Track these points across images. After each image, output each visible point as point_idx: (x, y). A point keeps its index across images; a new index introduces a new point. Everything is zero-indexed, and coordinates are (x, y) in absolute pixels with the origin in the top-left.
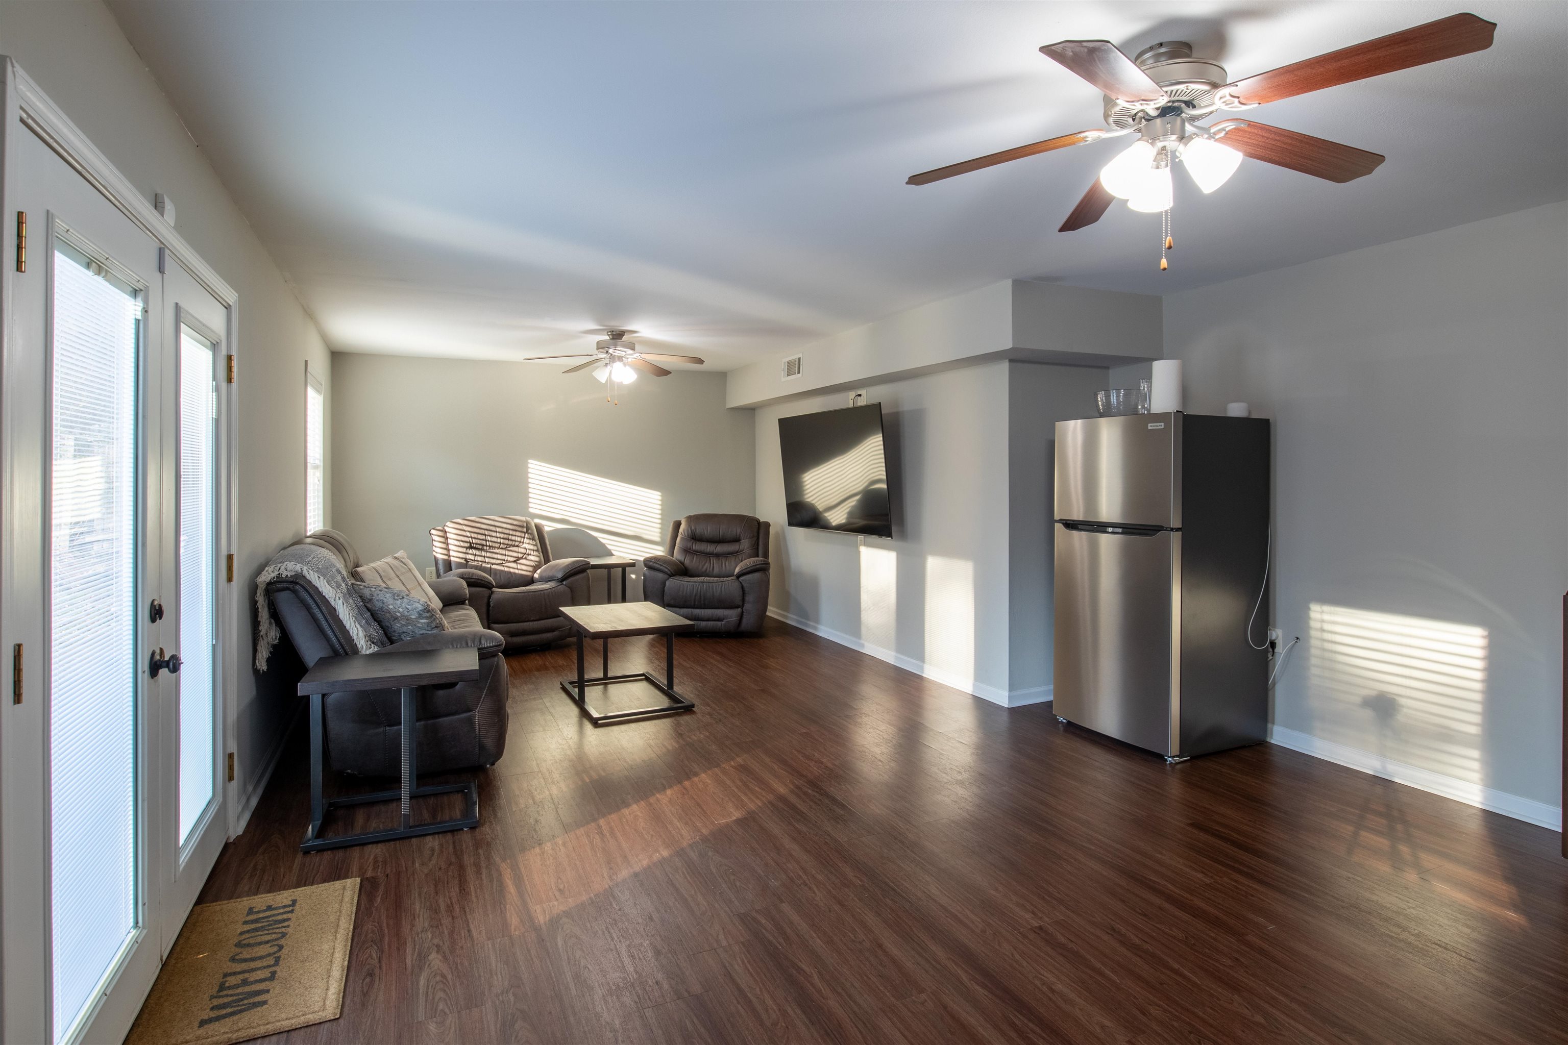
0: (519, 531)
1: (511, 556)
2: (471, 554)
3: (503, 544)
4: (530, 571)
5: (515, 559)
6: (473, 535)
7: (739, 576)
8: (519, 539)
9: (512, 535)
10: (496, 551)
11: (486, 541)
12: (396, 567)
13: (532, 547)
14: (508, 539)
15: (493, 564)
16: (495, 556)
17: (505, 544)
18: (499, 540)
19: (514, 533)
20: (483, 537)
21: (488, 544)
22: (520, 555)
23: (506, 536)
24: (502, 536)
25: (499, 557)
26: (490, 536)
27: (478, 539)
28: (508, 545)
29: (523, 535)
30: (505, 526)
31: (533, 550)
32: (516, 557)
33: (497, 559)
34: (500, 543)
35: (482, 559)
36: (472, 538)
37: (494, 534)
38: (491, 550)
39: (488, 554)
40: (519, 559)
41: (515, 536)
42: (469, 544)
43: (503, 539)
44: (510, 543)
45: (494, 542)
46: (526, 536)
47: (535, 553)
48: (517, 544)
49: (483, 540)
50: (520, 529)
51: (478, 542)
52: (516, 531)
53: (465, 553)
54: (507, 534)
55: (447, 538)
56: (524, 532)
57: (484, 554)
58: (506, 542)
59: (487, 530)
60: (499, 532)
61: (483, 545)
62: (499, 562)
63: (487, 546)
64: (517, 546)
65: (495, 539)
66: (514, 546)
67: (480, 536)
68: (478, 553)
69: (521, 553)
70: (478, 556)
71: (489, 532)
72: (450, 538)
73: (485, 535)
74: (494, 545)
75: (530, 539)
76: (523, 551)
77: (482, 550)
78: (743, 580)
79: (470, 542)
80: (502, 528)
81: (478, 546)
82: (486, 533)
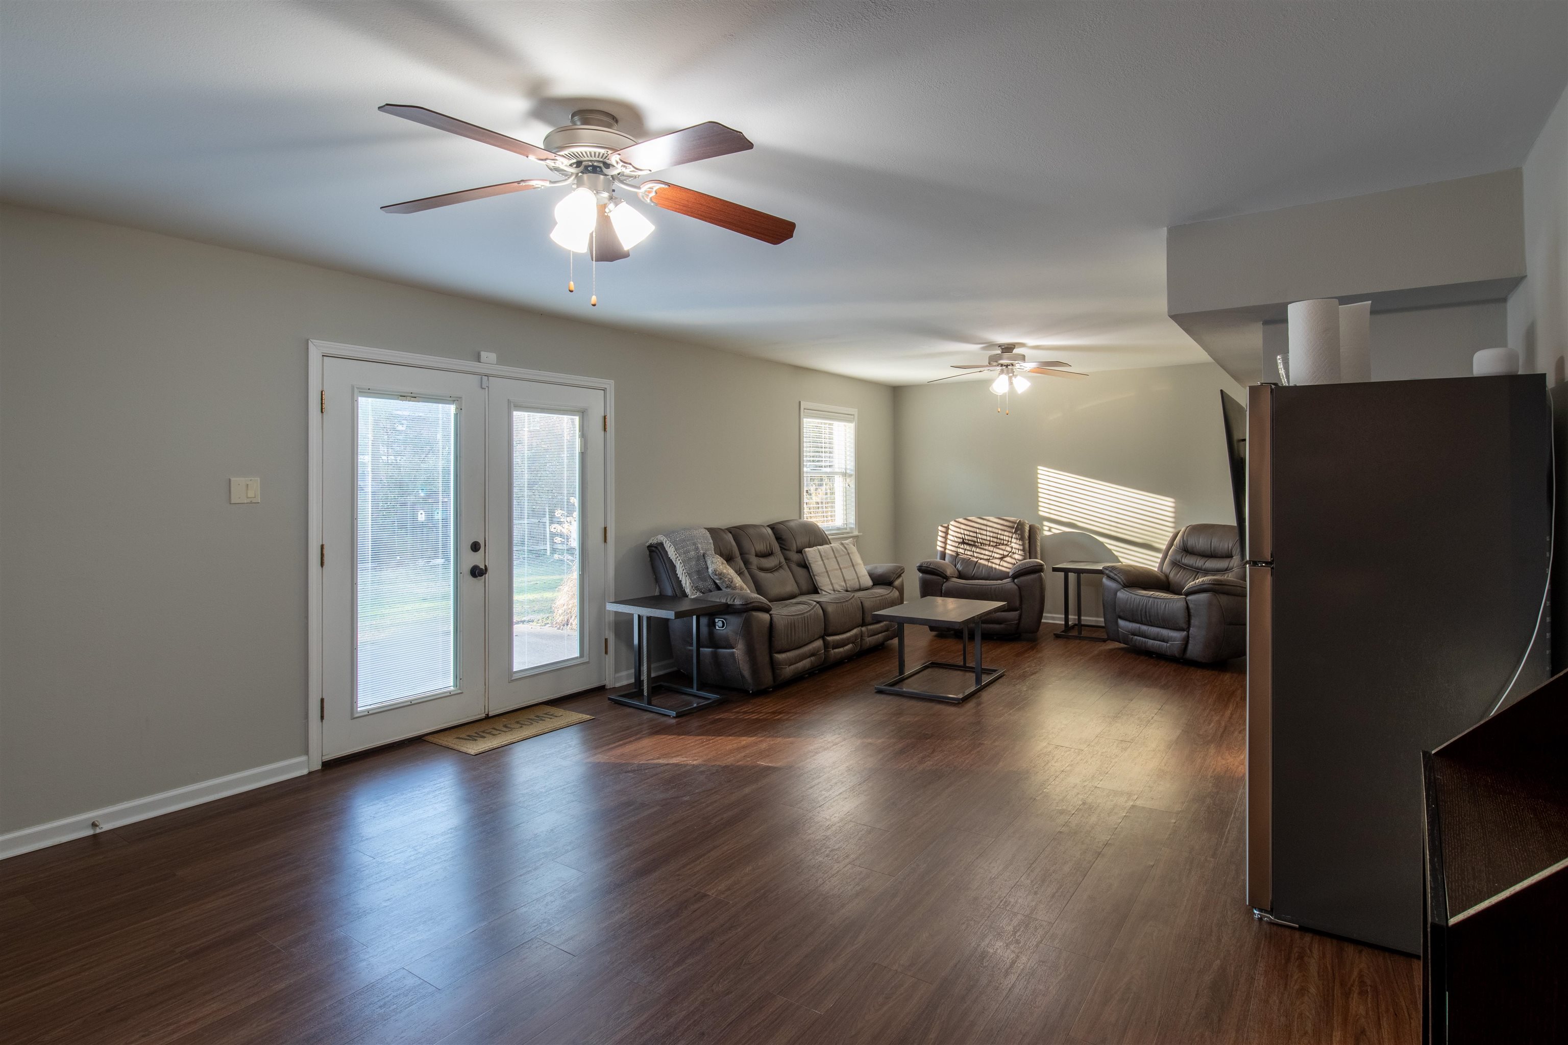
0: (1007, 531)
1: (997, 553)
2: (962, 548)
3: (993, 542)
4: (1009, 568)
5: (1000, 556)
6: (966, 532)
7: (1188, 594)
8: (1007, 538)
9: (1000, 534)
10: (987, 547)
11: (977, 538)
12: (837, 550)
13: (1017, 546)
14: (997, 538)
15: (981, 559)
16: (983, 552)
17: (995, 542)
18: (988, 538)
19: (1003, 533)
20: (975, 535)
21: (979, 541)
22: (1006, 553)
23: (995, 535)
24: (991, 534)
25: (987, 553)
26: (980, 534)
27: (970, 536)
28: (997, 543)
29: (1011, 535)
30: (995, 525)
31: (1019, 550)
32: (1001, 555)
33: (985, 555)
34: (990, 541)
35: (970, 553)
36: (964, 534)
37: (984, 532)
38: (983, 547)
39: (978, 550)
40: (1004, 556)
41: (1004, 535)
42: (962, 540)
43: (993, 537)
44: (998, 541)
45: (985, 540)
46: (1014, 536)
47: (1020, 552)
48: (1005, 542)
49: (974, 537)
50: (1009, 529)
51: (970, 538)
52: (1005, 531)
53: (957, 547)
54: (996, 533)
55: (948, 534)
56: (1012, 533)
57: (974, 549)
58: (995, 540)
59: (978, 528)
60: (989, 531)
61: (974, 542)
62: (986, 557)
63: (978, 543)
64: (1006, 545)
65: (985, 537)
66: (1003, 544)
67: (971, 534)
68: (968, 548)
69: (1007, 551)
70: (968, 550)
71: (980, 530)
72: (950, 535)
73: (976, 533)
74: (984, 542)
75: (1017, 539)
76: (1009, 549)
77: (974, 546)
78: (1191, 600)
79: (963, 538)
80: (993, 527)
81: (970, 542)
82: (978, 531)
